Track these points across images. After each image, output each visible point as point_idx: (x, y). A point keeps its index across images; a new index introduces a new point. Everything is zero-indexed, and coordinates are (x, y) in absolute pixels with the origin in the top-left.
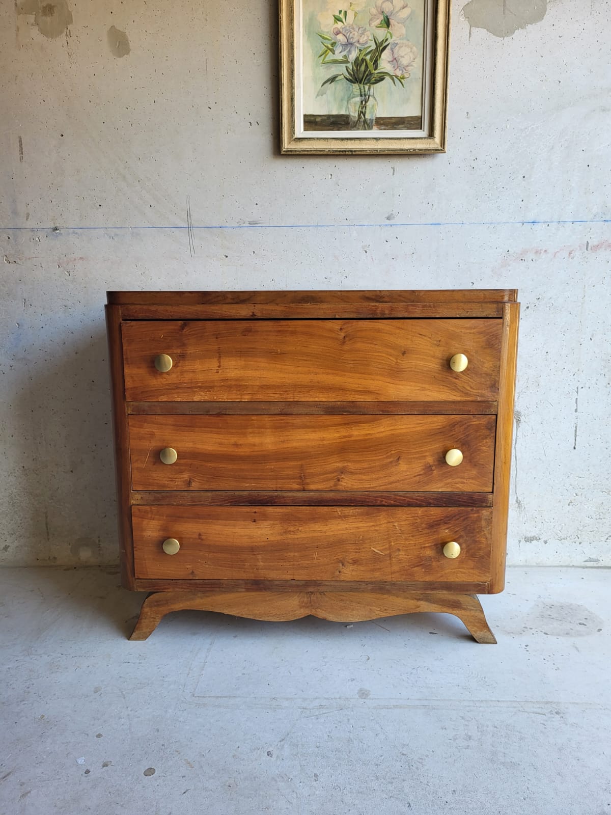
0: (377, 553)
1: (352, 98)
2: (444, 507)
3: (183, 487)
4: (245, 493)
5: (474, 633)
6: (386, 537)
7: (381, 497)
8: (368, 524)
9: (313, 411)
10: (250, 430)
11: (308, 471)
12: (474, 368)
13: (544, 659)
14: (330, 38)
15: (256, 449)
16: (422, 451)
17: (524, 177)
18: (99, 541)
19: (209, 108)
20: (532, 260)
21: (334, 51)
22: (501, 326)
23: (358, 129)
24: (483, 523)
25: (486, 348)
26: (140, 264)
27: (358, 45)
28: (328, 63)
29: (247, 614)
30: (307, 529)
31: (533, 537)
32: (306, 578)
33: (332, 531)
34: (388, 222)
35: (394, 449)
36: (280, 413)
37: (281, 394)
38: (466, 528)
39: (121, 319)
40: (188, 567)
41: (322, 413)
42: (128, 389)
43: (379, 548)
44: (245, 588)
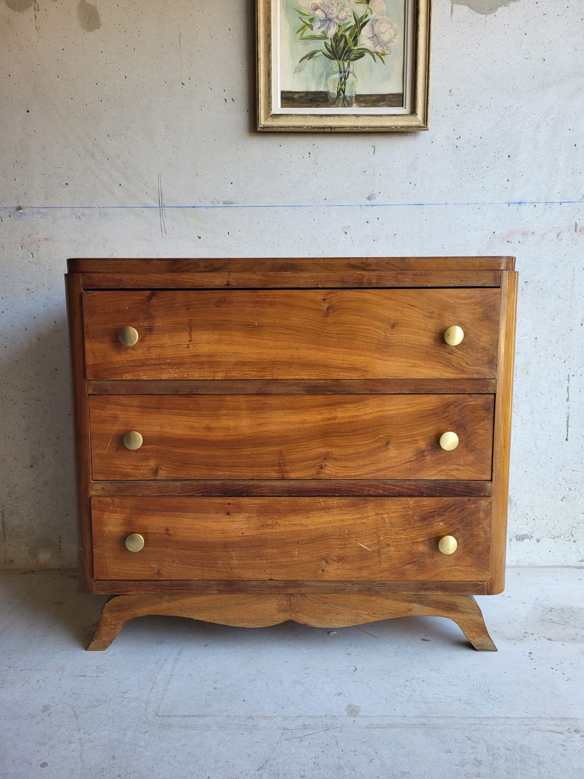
0: (365, 549)
1: (332, 74)
2: (438, 496)
3: (150, 476)
4: (218, 482)
5: (472, 639)
6: (374, 530)
7: (369, 486)
8: (354, 517)
9: (293, 390)
10: (224, 412)
11: (287, 458)
12: (470, 342)
13: (552, 668)
14: (308, 14)
15: (231, 433)
16: (413, 435)
17: (509, 156)
18: (60, 542)
19: (182, 84)
20: (519, 242)
21: (312, 27)
22: (499, 296)
23: (338, 106)
24: (482, 515)
25: (482, 320)
26: (108, 245)
27: (337, 21)
28: (306, 38)
29: (219, 620)
30: (287, 523)
31: (525, 535)
32: (286, 578)
33: (315, 524)
34: (369, 202)
35: (382, 433)
36: (257, 392)
37: (258, 371)
38: (462, 520)
39: (82, 289)
40: (153, 566)
41: (304, 393)
42: (89, 366)
43: (367, 544)
44: (217, 590)
